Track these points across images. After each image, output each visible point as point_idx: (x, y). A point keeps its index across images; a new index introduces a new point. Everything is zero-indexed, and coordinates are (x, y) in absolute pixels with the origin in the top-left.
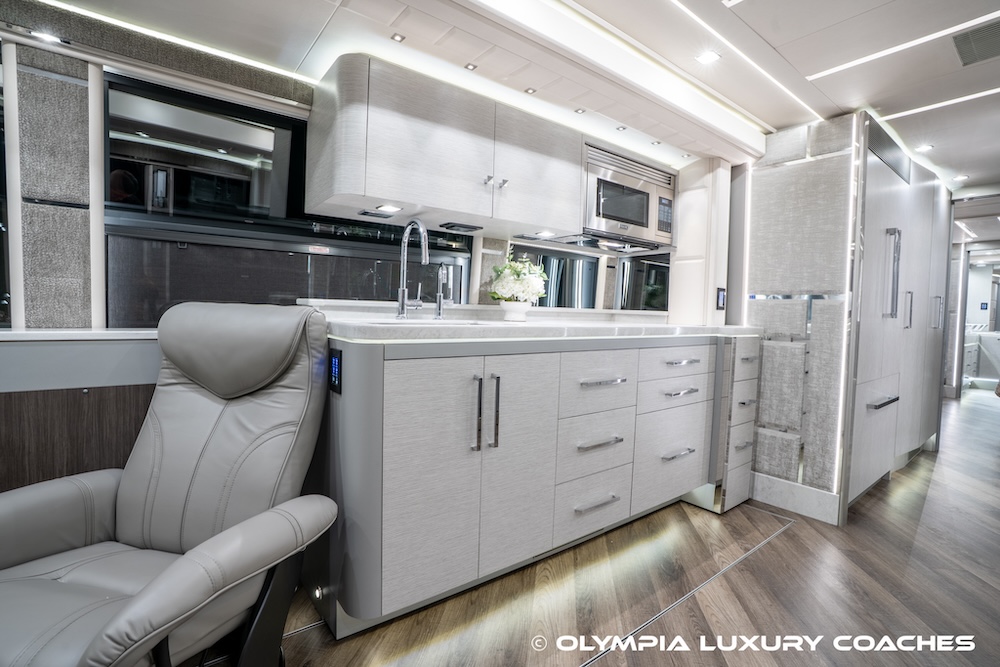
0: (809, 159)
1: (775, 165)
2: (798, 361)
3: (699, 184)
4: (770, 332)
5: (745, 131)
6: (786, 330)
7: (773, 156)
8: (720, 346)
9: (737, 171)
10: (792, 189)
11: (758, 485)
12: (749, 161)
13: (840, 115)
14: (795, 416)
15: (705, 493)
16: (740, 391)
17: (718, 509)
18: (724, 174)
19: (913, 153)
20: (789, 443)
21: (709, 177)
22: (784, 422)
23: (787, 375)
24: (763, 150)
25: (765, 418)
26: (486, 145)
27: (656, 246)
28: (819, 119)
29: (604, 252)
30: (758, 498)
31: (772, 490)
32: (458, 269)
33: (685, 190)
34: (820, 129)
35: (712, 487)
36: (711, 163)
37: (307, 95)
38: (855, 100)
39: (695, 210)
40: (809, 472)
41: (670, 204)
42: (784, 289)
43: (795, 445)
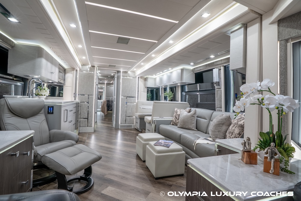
0: (88, 72)
1: (82, 71)
2: (87, 106)
3: (70, 72)
4: (82, 101)
5: (80, 65)
6: (85, 101)
9: (76, 70)
10: (86, 76)
11: (80, 130)
12: (78, 69)
13: (93, 66)
14: (87, 116)
18: (75, 71)
21: (73, 72)
22: (84, 117)
23: (85, 109)
24: (81, 68)
25: (82, 117)
26: (51, 65)
27: (61, 83)
28: (90, 66)
29: (46, 83)
30: (80, 132)
31: (83, 130)
32: (16, 86)
33: (68, 73)
34: (90, 68)
35: (76, 130)
36: (73, 69)
38: (96, 66)
39: (70, 78)
40: (89, 125)
41: (65, 76)
42: (84, 94)
43: (87, 121)
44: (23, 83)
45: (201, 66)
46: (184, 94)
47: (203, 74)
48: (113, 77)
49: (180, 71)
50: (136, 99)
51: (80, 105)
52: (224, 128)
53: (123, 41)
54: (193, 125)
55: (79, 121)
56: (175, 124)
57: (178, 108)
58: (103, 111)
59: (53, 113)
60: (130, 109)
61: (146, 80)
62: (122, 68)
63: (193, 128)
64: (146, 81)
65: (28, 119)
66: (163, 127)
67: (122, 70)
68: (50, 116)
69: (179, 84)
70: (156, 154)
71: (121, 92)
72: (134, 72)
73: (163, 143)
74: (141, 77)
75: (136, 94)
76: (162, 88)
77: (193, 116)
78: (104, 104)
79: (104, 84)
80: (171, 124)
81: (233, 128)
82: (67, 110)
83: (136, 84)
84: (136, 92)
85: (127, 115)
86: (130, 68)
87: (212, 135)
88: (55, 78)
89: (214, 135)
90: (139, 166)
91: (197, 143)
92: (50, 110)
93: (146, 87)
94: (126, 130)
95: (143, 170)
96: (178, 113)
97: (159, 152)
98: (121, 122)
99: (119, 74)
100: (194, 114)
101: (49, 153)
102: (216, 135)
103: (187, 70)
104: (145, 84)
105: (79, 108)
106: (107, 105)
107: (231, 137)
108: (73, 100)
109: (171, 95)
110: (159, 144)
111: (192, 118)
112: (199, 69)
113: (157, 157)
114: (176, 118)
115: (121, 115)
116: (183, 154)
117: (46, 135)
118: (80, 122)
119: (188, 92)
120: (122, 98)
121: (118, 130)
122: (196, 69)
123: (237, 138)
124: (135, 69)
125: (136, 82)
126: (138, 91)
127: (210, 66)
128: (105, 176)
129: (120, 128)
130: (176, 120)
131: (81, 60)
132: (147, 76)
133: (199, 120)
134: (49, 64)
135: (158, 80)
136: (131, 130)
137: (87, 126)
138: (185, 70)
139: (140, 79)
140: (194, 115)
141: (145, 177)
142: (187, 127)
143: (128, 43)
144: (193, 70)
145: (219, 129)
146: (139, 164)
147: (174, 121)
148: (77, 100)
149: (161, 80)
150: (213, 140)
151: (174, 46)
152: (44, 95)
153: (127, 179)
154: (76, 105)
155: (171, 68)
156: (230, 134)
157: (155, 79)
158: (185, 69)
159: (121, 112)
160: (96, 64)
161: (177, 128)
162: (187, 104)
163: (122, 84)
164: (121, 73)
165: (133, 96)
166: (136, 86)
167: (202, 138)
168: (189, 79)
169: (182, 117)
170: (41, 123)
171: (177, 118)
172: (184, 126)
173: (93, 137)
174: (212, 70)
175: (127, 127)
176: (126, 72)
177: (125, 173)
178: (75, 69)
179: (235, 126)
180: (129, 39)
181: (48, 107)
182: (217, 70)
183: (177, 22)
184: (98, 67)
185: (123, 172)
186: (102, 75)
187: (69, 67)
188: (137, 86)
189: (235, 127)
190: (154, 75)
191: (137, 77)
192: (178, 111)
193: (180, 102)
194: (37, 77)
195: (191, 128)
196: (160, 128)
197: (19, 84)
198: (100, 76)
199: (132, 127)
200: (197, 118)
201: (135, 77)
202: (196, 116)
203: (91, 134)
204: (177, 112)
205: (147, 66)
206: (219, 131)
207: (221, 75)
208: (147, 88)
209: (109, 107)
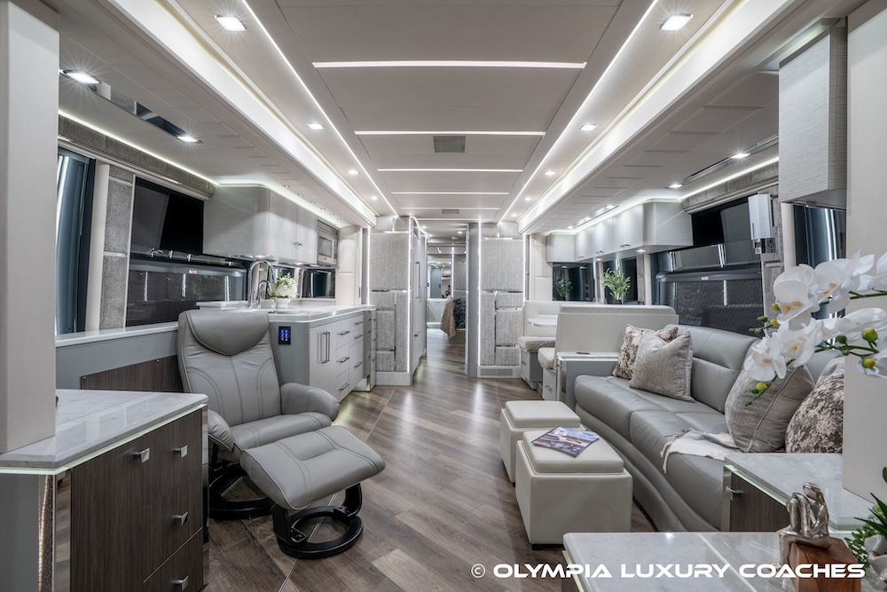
0: (394, 232)
1: (380, 231)
2: (392, 319)
3: (350, 237)
4: (380, 307)
5: (369, 216)
6: (386, 306)
7: (379, 228)
8: (366, 314)
9: (365, 231)
10: (387, 244)
11: (378, 378)
12: (369, 228)
13: (405, 217)
14: (392, 344)
15: (363, 384)
16: (373, 337)
17: (368, 390)
18: (361, 232)
19: (421, 228)
20: (390, 355)
21: (356, 234)
22: (387, 347)
23: (388, 326)
24: (375, 223)
25: (379, 346)
26: (295, 225)
27: (328, 265)
28: (397, 216)
30: (378, 384)
31: (385, 378)
32: (233, 279)
33: (343, 239)
34: (398, 220)
35: (366, 380)
36: (356, 228)
37: (211, 192)
38: (412, 216)
39: (349, 250)
40: (398, 366)
41: (337, 245)
42: (385, 288)
43: (393, 356)
44: (245, 271)
45: (707, 191)
46: (664, 280)
47: (722, 213)
48: (462, 239)
49: (640, 210)
50: (522, 296)
51: (373, 318)
52: (779, 406)
53: (448, 146)
54: (679, 381)
55: (373, 357)
56: (624, 375)
57: (637, 325)
58: (444, 328)
59: (289, 343)
60: (507, 324)
61: (547, 241)
62: (480, 216)
63: (680, 394)
64: (548, 247)
65: (233, 358)
66: (586, 382)
67: (480, 220)
68: (283, 349)
69: (641, 251)
70: (533, 474)
71: (482, 279)
72: (514, 222)
73: (563, 439)
74: (535, 235)
75: (522, 283)
76: (597, 263)
77: (679, 355)
78: (446, 311)
79: (448, 256)
80: (614, 373)
81: (812, 413)
82: (327, 334)
83: (522, 254)
84: (522, 276)
85: (498, 342)
86: (498, 214)
87: (732, 429)
88: (308, 255)
89: (739, 426)
90: (498, 496)
91: (671, 450)
92: (283, 335)
93: (548, 263)
94: (496, 384)
95: (504, 510)
96: (635, 342)
97: (543, 468)
98: (482, 360)
99: (473, 230)
100: (681, 348)
101: (261, 445)
102: (748, 428)
103: (661, 205)
104: (546, 255)
105: (371, 324)
106: (454, 311)
107: (803, 445)
108: (358, 303)
109: (622, 285)
110: (549, 442)
111: (677, 358)
112: (703, 199)
113: (537, 484)
114: (628, 355)
115: (483, 342)
116: (624, 481)
117: (272, 395)
118: (376, 359)
119: (674, 272)
120: (483, 297)
121: (476, 382)
122: (692, 202)
123: (824, 451)
124: (514, 215)
125: (522, 251)
126: (528, 274)
127: (738, 189)
128: (396, 516)
129: (479, 375)
130: (629, 363)
131: (369, 205)
132: (552, 231)
133: (703, 366)
134: (288, 225)
135: (582, 240)
136: (509, 382)
137: (393, 369)
138: (655, 207)
139: (531, 239)
140: (682, 351)
141: (504, 535)
142: (658, 388)
143: (464, 148)
144: (684, 206)
145: (761, 408)
146: (499, 491)
147: (622, 365)
148: (369, 304)
149: (590, 238)
150: (737, 443)
151: (601, 139)
152: (286, 297)
153: (452, 533)
154: (362, 316)
155: (613, 204)
156: (800, 435)
157: (575, 237)
158: (657, 203)
159: (481, 333)
160: (411, 211)
161: (628, 388)
162: (668, 311)
163: (483, 257)
164: (477, 227)
165: (513, 288)
166: (522, 259)
167: (694, 435)
168: (671, 232)
169: (641, 356)
170: (262, 366)
171: (632, 357)
172: (650, 385)
173: (409, 399)
174: (744, 200)
175: (498, 375)
176: (491, 225)
177: (451, 512)
178: (360, 226)
179: (821, 404)
180: (463, 137)
181: (281, 328)
182: (765, 198)
183: (582, 66)
184: (417, 217)
185: (448, 512)
186: (435, 236)
187: (346, 225)
188: (524, 259)
189: (819, 408)
190: (570, 227)
191: (524, 235)
192: (636, 334)
193: (648, 305)
194: (260, 257)
195: (673, 391)
196: (577, 386)
197: (237, 274)
198: (432, 238)
199: (514, 373)
200: (695, 359)
201: (519, 237)
202: (691, 352)
203: (402, 389)
204: (631, 338)
205: (543, 204)
206: (758, 417)
207: (780, 216)
208: (554, 263)
209: (458, 316)
